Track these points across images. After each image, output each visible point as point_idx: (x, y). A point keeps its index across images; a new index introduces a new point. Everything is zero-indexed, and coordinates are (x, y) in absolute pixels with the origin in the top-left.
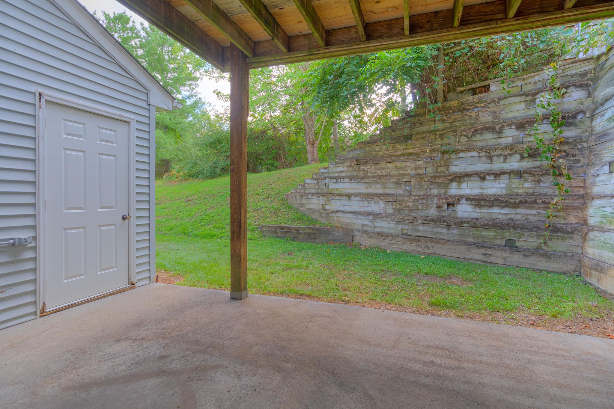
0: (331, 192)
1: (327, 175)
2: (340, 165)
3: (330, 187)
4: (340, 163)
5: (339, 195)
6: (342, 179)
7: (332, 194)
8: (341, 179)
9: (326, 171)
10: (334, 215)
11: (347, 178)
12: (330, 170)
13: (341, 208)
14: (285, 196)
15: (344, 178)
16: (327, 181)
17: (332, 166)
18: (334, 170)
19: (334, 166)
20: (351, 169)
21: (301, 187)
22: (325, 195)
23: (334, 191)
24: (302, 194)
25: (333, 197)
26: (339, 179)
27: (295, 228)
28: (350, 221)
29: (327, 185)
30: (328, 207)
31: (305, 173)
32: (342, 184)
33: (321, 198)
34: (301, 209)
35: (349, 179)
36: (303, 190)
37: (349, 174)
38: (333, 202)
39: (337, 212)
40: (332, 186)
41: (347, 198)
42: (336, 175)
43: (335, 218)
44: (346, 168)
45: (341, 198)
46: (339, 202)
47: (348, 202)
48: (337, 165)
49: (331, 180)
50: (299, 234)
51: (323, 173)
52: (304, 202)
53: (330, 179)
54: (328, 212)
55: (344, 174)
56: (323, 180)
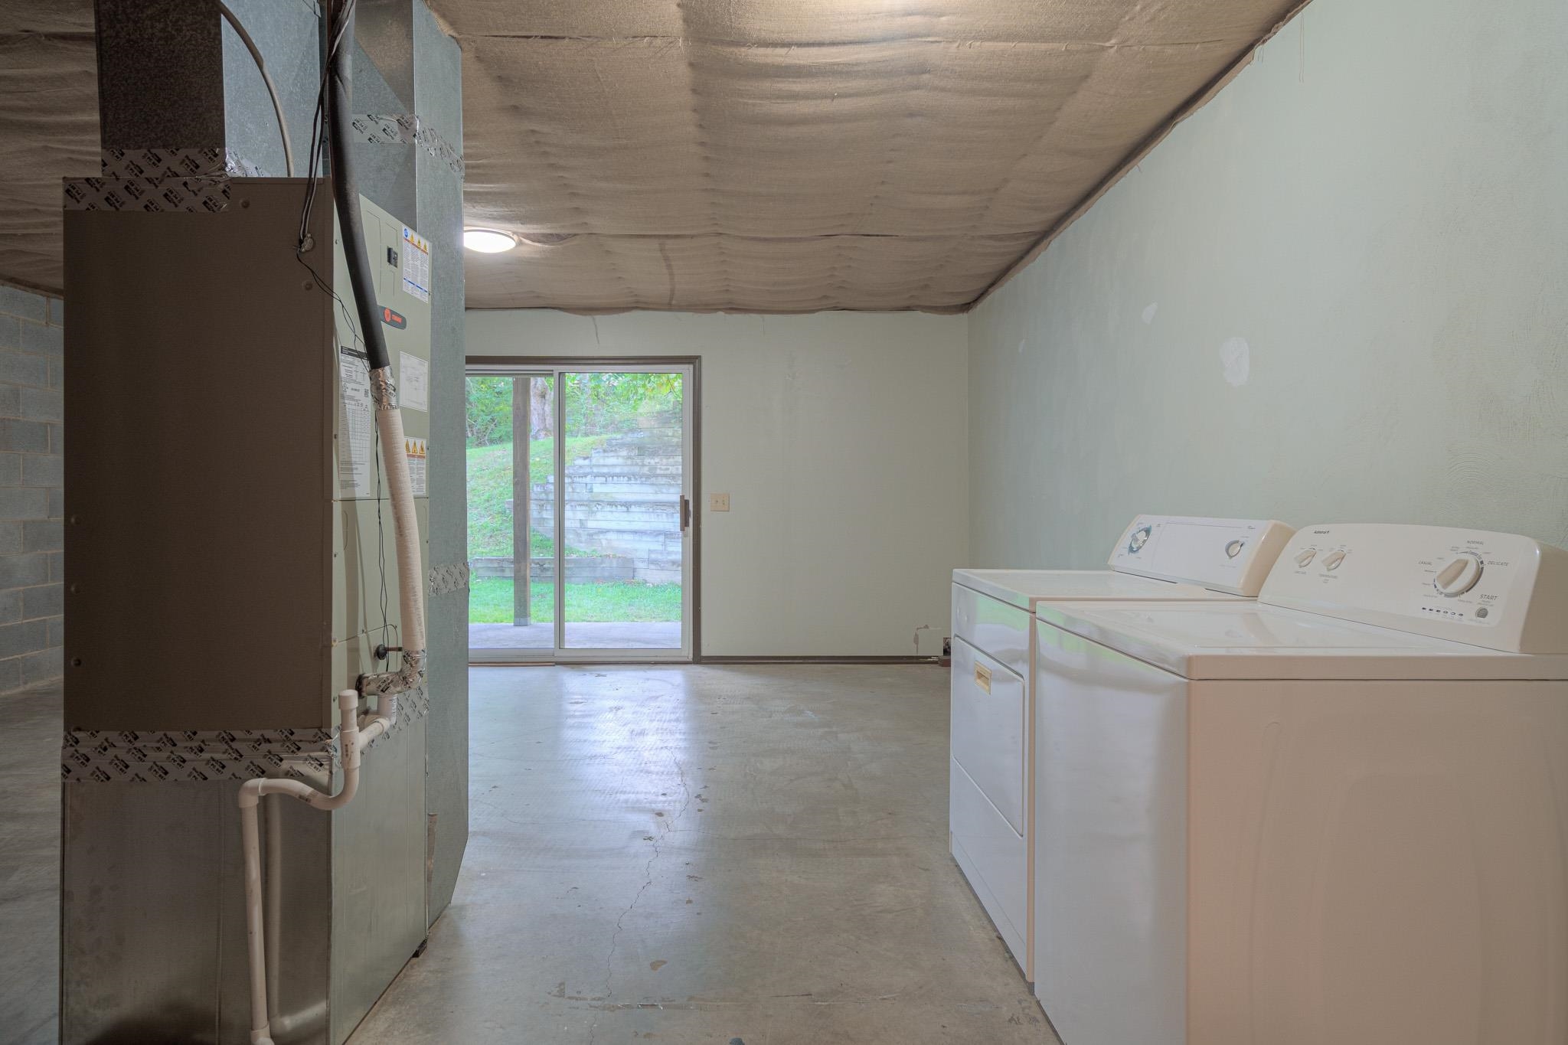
0: (596, 499)
1: (588, 470)
2: (612, 454)
3: (595, 490)
4: (612, 451)
5: (611, 504)
6: (615, 478)
7: (599, 502)
8: (613, 477)
9: (587, 462)
10: (601, 536)
11: (624, 477)
12: (594, 462)
13: (614, 526)
14: (506, 506)
15: (618, 475)
16: (588, 479)
17: (597, 455)
18: (602, 462)
19: (602, 454)
20: (629, 462)
21: (539, 490)
22: (585, 503)
23: (602, 498)
24: (543, 502)
25: (600, 507)
26: (611, 478)
27: (536, 561)
28: (628, 546)
29: (589, 487)
30: (591, 524)
31: (538, 459)
32: (616, 486)
33: (578, 508)
34: (541, 529)
35: (626, 478)
36: (543, 495)
37: (626, 470)
38: (599, 515)
39: (608, 531)
40: (598, 489)
41: (625, 509)
42: (605, 470)
43: (604, 542)
44: (621, 461)
45: (614, 508)
46: (609, 516)
47: (625, 515)
48: (606, 454)
49: (597, 478)
50: (544, 570)
51: (581, 467)
52: (545, 516)
53: (595, 477)
54: (591, 532)
55: (618, 470)
56: (581, 479)
